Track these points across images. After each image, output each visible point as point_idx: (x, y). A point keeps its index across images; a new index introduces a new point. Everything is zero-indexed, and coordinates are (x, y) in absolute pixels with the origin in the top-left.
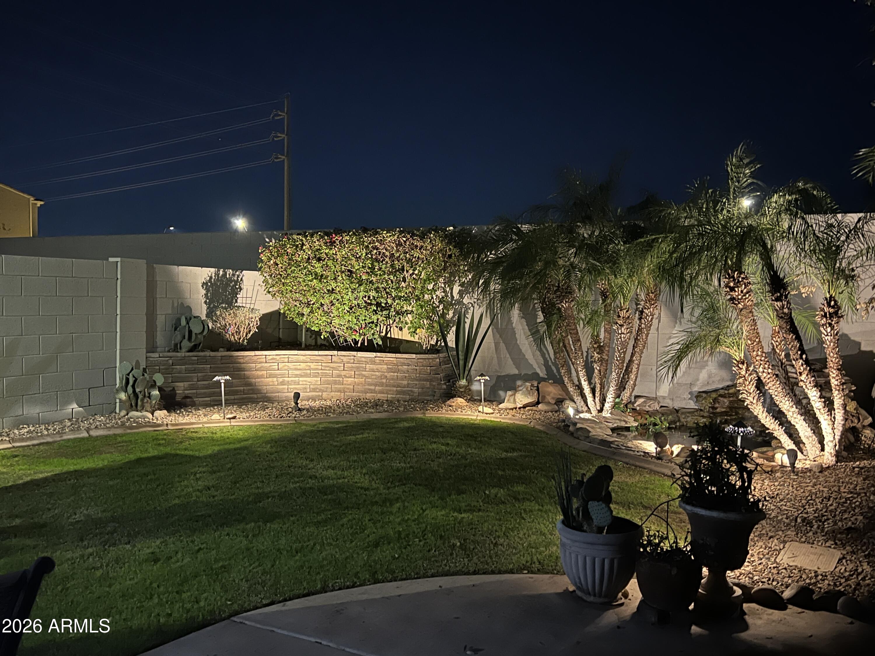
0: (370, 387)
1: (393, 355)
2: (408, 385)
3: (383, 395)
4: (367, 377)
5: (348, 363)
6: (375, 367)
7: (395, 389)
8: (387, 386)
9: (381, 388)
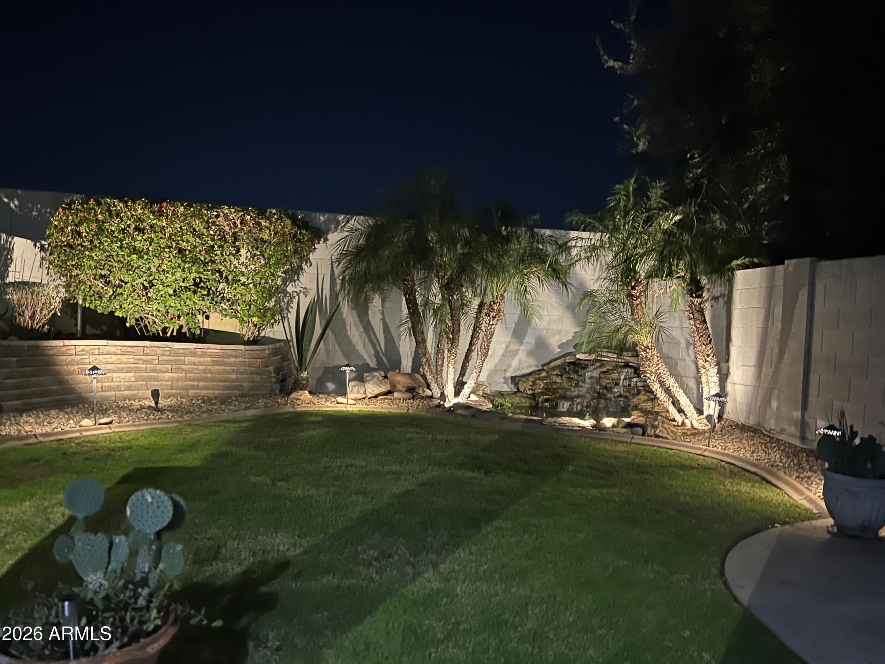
0: (193, 383)
1: (218, 346)
2: (237, 380)
3: (208, 391)
4: (187, 371)
5: (163, 355)
6: (196, 359)
7: (222, 384)
8: (212, 381)
9: (205, 384)
